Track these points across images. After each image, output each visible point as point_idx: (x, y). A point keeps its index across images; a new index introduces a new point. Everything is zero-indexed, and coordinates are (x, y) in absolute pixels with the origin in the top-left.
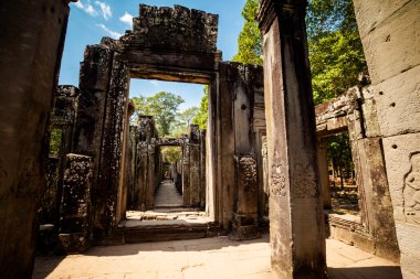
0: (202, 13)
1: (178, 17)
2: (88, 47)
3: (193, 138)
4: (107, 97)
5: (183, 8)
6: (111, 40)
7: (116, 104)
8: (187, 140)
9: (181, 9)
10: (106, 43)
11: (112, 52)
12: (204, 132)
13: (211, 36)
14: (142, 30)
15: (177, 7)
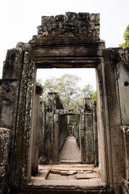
0: (86, 14)
1: (69, 20)
2: (8, 50)
3: (87, 108)
4: (20, 84)
5: (72, 13)
6: (23, 44)
7: (26, 89)
8: (83, 110)
9: (70, 15)
10: (20, 46)
11: (24, 52)
12: (95, 104)
13: (94, 30)
14: (44, 33)
15: (68, 13)
